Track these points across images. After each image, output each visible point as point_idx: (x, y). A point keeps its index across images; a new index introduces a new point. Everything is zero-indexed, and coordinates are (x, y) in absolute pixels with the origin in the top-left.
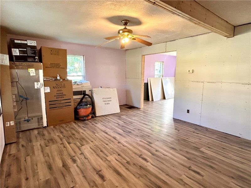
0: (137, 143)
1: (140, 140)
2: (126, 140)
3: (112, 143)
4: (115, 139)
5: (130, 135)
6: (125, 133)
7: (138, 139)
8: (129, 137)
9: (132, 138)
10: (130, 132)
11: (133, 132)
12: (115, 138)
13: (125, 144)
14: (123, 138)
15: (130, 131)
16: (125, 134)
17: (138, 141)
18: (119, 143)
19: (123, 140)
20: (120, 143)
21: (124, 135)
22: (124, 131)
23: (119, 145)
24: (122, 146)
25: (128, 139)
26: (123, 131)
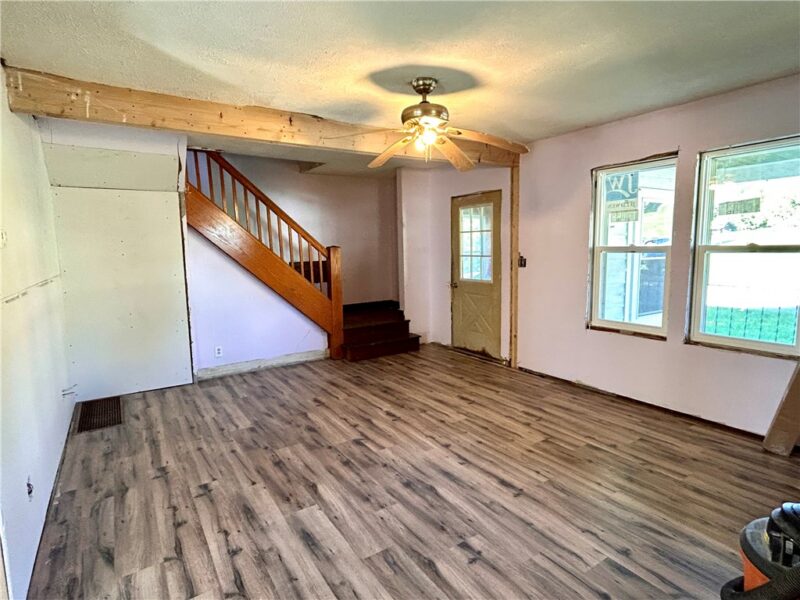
0: (395, 443)
1: (382, 451)
2: (427, 453)
3: (468, 447)
4: (460, 457)
5: (410, 470)
6: (430, 482)
7: (388, 454)
8: (414, 462)
9: (405, 460)
10: (407, 485)
11: (397, 486)
12: (465, 461)
13: (428, 442)
14: (436, 461)
15: (405, 492)
16: (429, 477)
17: (391, 449)
18: (447, 446)
19: (436, 453)
20: (443, 446)
21: (432, 472)
22: (432, 489)
23: (445, 441)
24: (437, 438)
25: (418, 456)
26: (437, 494)
